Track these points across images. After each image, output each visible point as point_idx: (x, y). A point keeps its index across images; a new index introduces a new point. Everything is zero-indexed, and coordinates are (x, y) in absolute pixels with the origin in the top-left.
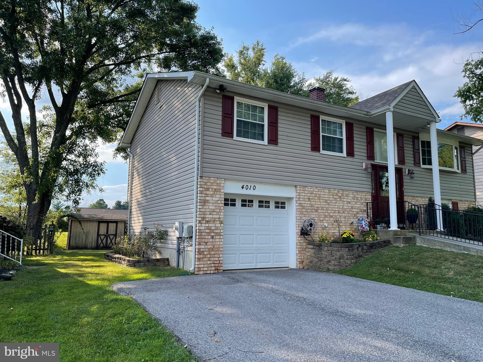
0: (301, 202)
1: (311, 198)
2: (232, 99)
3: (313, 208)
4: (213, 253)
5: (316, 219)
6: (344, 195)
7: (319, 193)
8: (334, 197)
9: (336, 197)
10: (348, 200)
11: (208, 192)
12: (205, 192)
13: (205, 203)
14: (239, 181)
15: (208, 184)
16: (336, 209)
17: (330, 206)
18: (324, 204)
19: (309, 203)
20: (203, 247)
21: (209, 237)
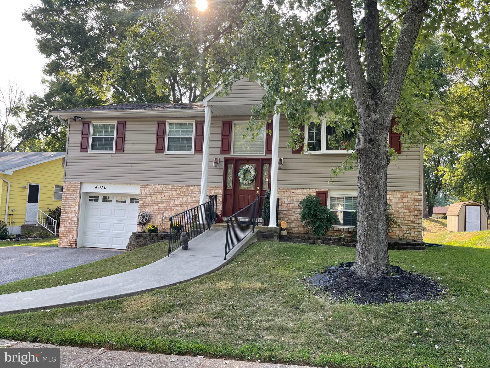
0: (142, 198)
1: (153, 193)
2: (89, 123)
3: (153, 202)
4: (69, 234)
5: (156, 211)
6: (189, 190)
7: (162, 189)
8: (178, 192)
9: (180, 192)
10: (193, 195)
11: (68, 192)
12: (66, 192)
13: (66, 199)
14: (93, 183)
15: (69, 186)
16: (178, 203)
17: (172, 201)
18: (166, 198)
19: (150, 198)
20: (63, 229)
21: (68, 223)
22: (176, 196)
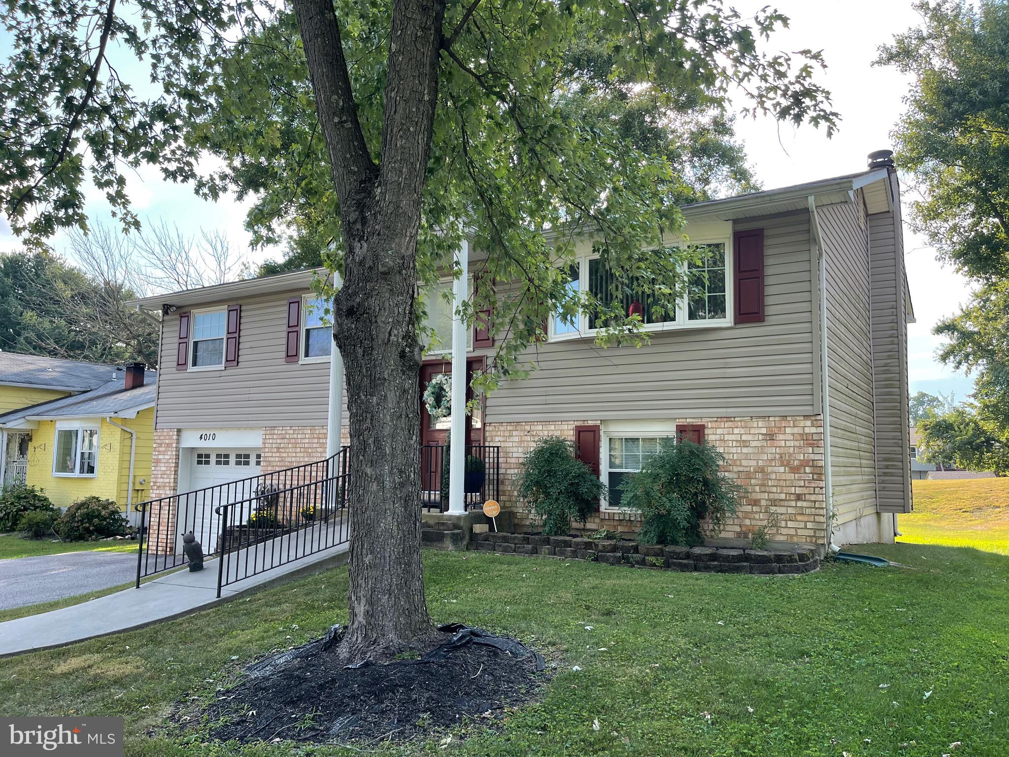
1: (282, 446)
3: (283, 463)
4: (161, 528)
5: (288, 482)
7: (295, 436)
14: (194, 429)
15: (161, 438)
19: (278, 455)
20: (153, 520)
22: (319, 450)
